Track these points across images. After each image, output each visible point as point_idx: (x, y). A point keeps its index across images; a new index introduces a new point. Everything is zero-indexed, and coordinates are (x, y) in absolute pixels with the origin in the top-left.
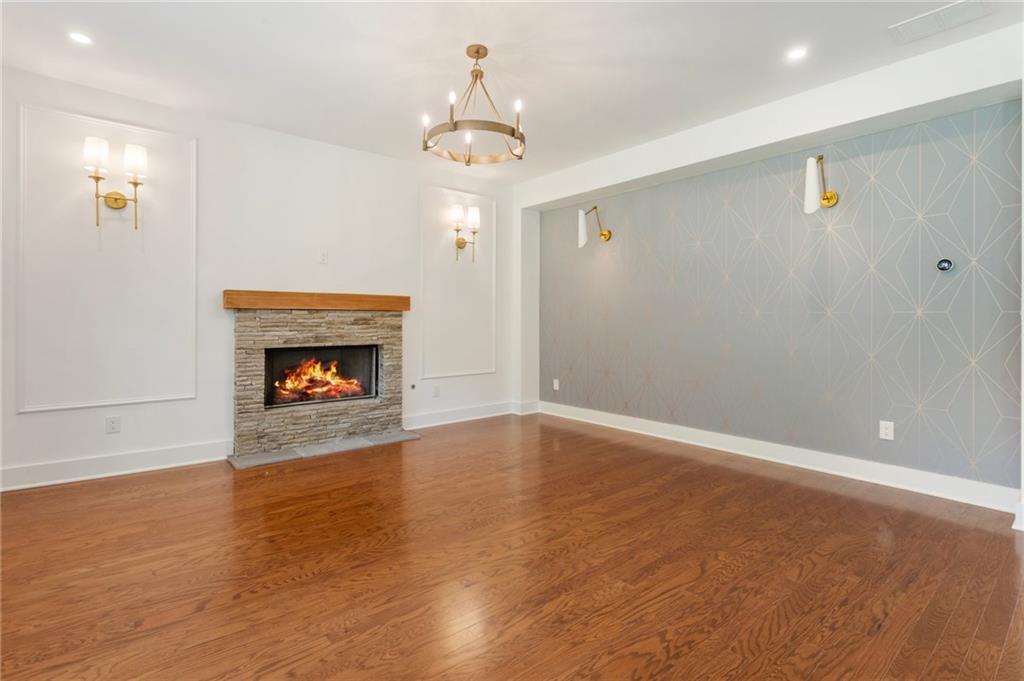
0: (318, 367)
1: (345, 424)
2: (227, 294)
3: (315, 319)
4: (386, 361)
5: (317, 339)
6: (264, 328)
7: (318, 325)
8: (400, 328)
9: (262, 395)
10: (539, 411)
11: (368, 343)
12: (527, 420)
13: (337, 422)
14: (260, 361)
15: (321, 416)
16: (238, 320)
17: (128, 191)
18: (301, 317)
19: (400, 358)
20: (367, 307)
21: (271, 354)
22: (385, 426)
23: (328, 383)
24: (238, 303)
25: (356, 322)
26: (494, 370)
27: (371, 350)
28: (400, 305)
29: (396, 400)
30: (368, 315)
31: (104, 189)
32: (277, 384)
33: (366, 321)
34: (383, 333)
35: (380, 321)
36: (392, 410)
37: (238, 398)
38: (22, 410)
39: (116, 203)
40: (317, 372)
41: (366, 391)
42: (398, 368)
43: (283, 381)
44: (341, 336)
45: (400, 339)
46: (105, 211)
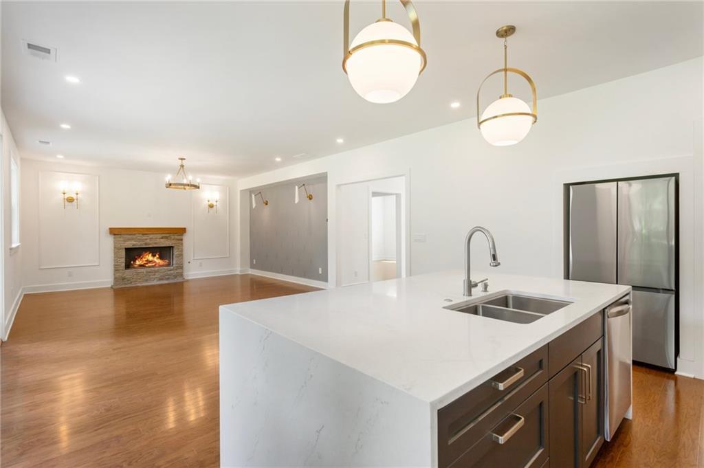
0: (150, 255)
1: (157, 275)
2: (110, 229)
3: (145, 237)
4: (176, 252)
5: (146, 244)
6: (125, 241)
7: (146, 239)
8: (182, 240)
9: (124, 265)
10: (250, 273)
11: (168, 245)
12: (243, 277)
13: (154, 275)
14: (123, 253)
15: (147, 272)
16: (114, 238)
17: (74, 196)
18: (140, 237)
19: (182, 251)
20: (167, 232)
21: (128, 250)
22: (175, 277)
23: (155, 262)
24: (114, 232)
25: (162, 238)
26: (228, 256)
27: (170, 248)
28: (182, 231)
29: (181, 267)
30: (168, 235)
31: (66, 196)
32: (132, 262)
33: (167, 238)
34: (174, 242)
35: (173, 237)
36: (178, 271)
37: (115, 265)
38: (42, 267)
39: (70, 200)
40: (150, 257)
41: (169, 265)
42: (181, 255)
43: (135, 261)
44: (156, 243)
45: (182, 244)
46: (67, 203)
